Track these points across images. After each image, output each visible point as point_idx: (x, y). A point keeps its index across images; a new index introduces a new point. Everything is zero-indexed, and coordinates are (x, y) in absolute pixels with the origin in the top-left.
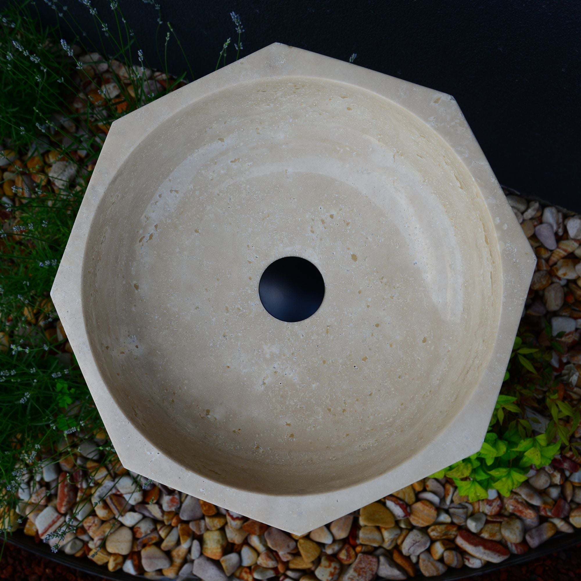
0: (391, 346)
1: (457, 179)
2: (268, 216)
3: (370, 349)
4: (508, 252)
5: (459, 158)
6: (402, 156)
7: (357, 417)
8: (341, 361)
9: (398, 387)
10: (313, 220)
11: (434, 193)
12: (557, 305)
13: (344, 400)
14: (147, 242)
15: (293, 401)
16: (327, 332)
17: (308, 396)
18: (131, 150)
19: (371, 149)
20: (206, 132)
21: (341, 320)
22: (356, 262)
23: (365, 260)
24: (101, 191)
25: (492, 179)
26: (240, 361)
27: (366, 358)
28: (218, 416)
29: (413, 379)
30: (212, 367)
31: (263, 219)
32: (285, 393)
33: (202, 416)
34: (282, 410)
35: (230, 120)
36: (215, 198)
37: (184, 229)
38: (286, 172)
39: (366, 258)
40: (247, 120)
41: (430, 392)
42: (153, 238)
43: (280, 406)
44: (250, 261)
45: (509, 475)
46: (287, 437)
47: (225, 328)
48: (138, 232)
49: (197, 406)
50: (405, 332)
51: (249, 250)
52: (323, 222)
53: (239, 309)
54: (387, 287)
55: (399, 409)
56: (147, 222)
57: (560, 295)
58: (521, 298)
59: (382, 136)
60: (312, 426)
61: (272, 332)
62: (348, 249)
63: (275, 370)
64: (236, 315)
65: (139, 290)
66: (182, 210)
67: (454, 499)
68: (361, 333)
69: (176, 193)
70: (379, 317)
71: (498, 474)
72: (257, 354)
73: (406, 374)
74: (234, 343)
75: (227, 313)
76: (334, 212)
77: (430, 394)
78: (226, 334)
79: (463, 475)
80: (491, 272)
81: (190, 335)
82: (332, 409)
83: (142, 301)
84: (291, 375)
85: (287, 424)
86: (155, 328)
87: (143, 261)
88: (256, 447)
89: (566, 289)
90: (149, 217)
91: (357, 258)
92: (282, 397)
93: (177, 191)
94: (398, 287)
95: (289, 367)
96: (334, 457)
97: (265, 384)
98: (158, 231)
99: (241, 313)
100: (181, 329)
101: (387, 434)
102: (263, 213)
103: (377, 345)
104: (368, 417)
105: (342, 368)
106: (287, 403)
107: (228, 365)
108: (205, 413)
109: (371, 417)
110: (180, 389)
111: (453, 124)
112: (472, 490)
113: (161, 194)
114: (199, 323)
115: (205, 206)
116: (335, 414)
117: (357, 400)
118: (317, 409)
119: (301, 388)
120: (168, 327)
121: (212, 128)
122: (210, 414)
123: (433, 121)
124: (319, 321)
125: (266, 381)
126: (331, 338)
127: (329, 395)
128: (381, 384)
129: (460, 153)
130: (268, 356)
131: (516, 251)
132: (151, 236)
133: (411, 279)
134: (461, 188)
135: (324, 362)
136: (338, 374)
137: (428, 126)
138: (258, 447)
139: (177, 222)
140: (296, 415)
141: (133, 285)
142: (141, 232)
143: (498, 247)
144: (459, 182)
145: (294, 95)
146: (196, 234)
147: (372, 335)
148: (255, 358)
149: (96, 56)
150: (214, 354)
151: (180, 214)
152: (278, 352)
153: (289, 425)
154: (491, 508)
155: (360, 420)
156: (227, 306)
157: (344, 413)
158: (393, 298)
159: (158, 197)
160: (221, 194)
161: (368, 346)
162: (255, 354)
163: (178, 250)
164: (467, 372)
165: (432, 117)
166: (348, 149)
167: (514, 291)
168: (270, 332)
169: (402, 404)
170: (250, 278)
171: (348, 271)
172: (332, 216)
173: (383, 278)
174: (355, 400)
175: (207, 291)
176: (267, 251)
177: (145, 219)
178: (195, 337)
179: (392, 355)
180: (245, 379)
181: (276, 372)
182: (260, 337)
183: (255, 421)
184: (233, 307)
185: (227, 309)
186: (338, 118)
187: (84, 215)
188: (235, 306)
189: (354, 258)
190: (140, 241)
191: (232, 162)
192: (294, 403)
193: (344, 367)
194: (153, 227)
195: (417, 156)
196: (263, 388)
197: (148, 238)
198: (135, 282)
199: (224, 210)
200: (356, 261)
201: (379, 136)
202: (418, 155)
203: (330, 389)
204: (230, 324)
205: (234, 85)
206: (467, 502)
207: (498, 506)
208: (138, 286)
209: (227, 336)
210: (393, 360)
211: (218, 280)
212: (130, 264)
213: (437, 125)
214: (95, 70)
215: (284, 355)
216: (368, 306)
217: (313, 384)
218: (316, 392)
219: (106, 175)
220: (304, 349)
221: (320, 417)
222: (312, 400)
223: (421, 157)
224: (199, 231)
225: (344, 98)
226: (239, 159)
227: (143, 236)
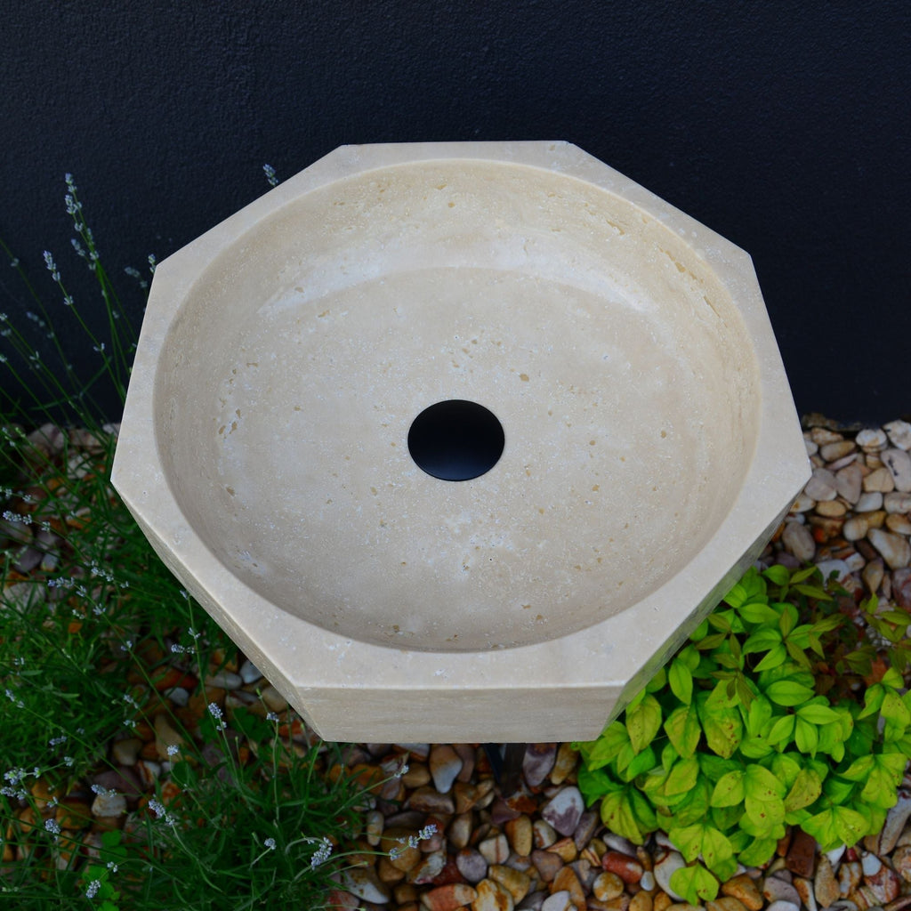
0: (623, 460)
1: (613, 225)
2: (390, 366)
3: (597, 474)
4: (712, 257)
6: (534, 243)
7: (623, 559)
8: (564, 502)
9: (659, 501)
10: (452, 353)
11: (591, 268)
13: (593, 548)
14: (231, 433)
15: (520, 575)
16: (529, 475)
17: (538, 562)
18: (191, 286)
20: (278, 278)
21: (540, 453)
22: (529, 381)
23: (539, 375)
24: (160, 339)
26: (419, 550)
28: (414, 630)
29: (674, 483)
30: (378, 571)
31: (385, 371)
32: (503, 569)
33: (389, 635)
34: (509, 592)
35: (305, 259)
36: (310, 364)
37: (278, 410)
38: (396, 311)
39: (540, 373)
40: (327, 256)
41: (705, 479)
42: (237, 428)
43: (504, 588)
44: (385, 423)
45: (877, 764)
46: (532, 621)
47: (380, 515)
48: (215, 419)
49: (377, 625)
50: (633, 437)
51: (378, 411)
52: (465, 351)
53: (392, 486)
54: (583, 395)
55: (675, 521)
56: (224, 406)
57: (805, 535)
59: (501, 228)
60: (563, 596)
61: (450, 500)
62: (512, 371)
63: (475, 546)
64: (390, 494)
65: (236, 496)
66: (269, 387)
68: (575, 459)
69: (255, 367)
70: (589, 433)
71: (861, 770)
72: (439, 533)
74: (400, 531)
75: (376, 495)
76: (476, 337)
78: (385, 522)
79: (812, 795)
80: (705, 298)
81: (331, 539)
82: (581, 565)
83: (243, 508)
84: (502, 544)
85: (525, 607)
86: (274, 540)
87: (232, 458)
88: (492, 646)
90: (226, 401)
91: (528, 377)
92: (500, 576)
93: (256, 365)
94: (597, 391)
95: (494, 535)
97: (469, 568)
98: (243, 417)
99: (396, 489)
100: (314, 535)
102: (381, 364)
103: (604, 466)
104: (638, 552)
105: (570, 510)
106: (512, 582)
107: (403, 560)
108: (393, 631)
109: (643, 550)
110: (341, 609)
111: (581, 162)
112: (838, 822)
113: (236, 370)
114: (340, 520)
115: (299, 376)
116: (589, 569)
117: (611, 540)
118: (559, 573)
119: (523, 555)
120: (293, 536)
121: (284, 272)
122: (400, 630)
123: (557, 166)
124: (510, 465)
125: (468, 564)
126: (538, 479)
127: (568, 550)
128: (634, 508)
130: (457, 531)
132: (234, 426)
133: (609, 376)
134: (622, 233)
135: (541, 512)
136: (568, 519)
137: (554, 172)
138: (495, 646)
139: (266, 403)
140: (533, 592)
141: (226, 489)
142: (219, 420)
144: (616, 228)
145: (379, 205)
146: (298, 412)
147: (592, 457)
148: (439, 539)
150: (375, 554)
151: (268, 393)
152: (469, 522)
153: (528, 607)
154: (883, 887)
155: (629, 561)
156: (372, 486)
157: (601, 562)
158: (596, 406)
159: (233, 374)
160: (317, 358)
161: (593, 471)
162: (437, 534)
163: (277, 437)
165: (555, 163)
167: (742, 291)
168: (448, 500)
169: (676, 515)
170: (393, 445)
171: (523, 395)
172: (474, 342)
173: (572, 387)
174: (609, 541)
175: (337, 476)
176: (404, 406)
177: (221, 403)
178: (339, 539)
179: (630, 470)
180: (436, 571)
181: (477, 548)
182: (436, 510)
183: (474, 620)
184: (382, 485)
185: (374, 490)
186: (440, 225)
188: (384, 484)
189: (524, 377)
190: (221, 432)
191: (319, 316)
192: (522, 578)
193: (572, 507)
194: (235, 414)
195: (553, 232)
196: (467, 574)
197: (231, 428)
198: (226, 485)
203: (565, 541)
204: (385, 508)
206: (840, 899)
207: (891, 879)
208: (233, 491)
209: (386, 524)
210: (635, 475)
211: (348, 458)
212: (214, 461)
213: (564, 168)
214: (49, 450)
215: (480, 522)
216: (569, 426)
217: (539, 544)
218: (547, 553)
220: (505, 506)
221: (569, 581)
222: (547, 565)
223: (558, 231)
224: (301, 407)
225: (442, 187)
226: (328, 311)
227: (221, 426)
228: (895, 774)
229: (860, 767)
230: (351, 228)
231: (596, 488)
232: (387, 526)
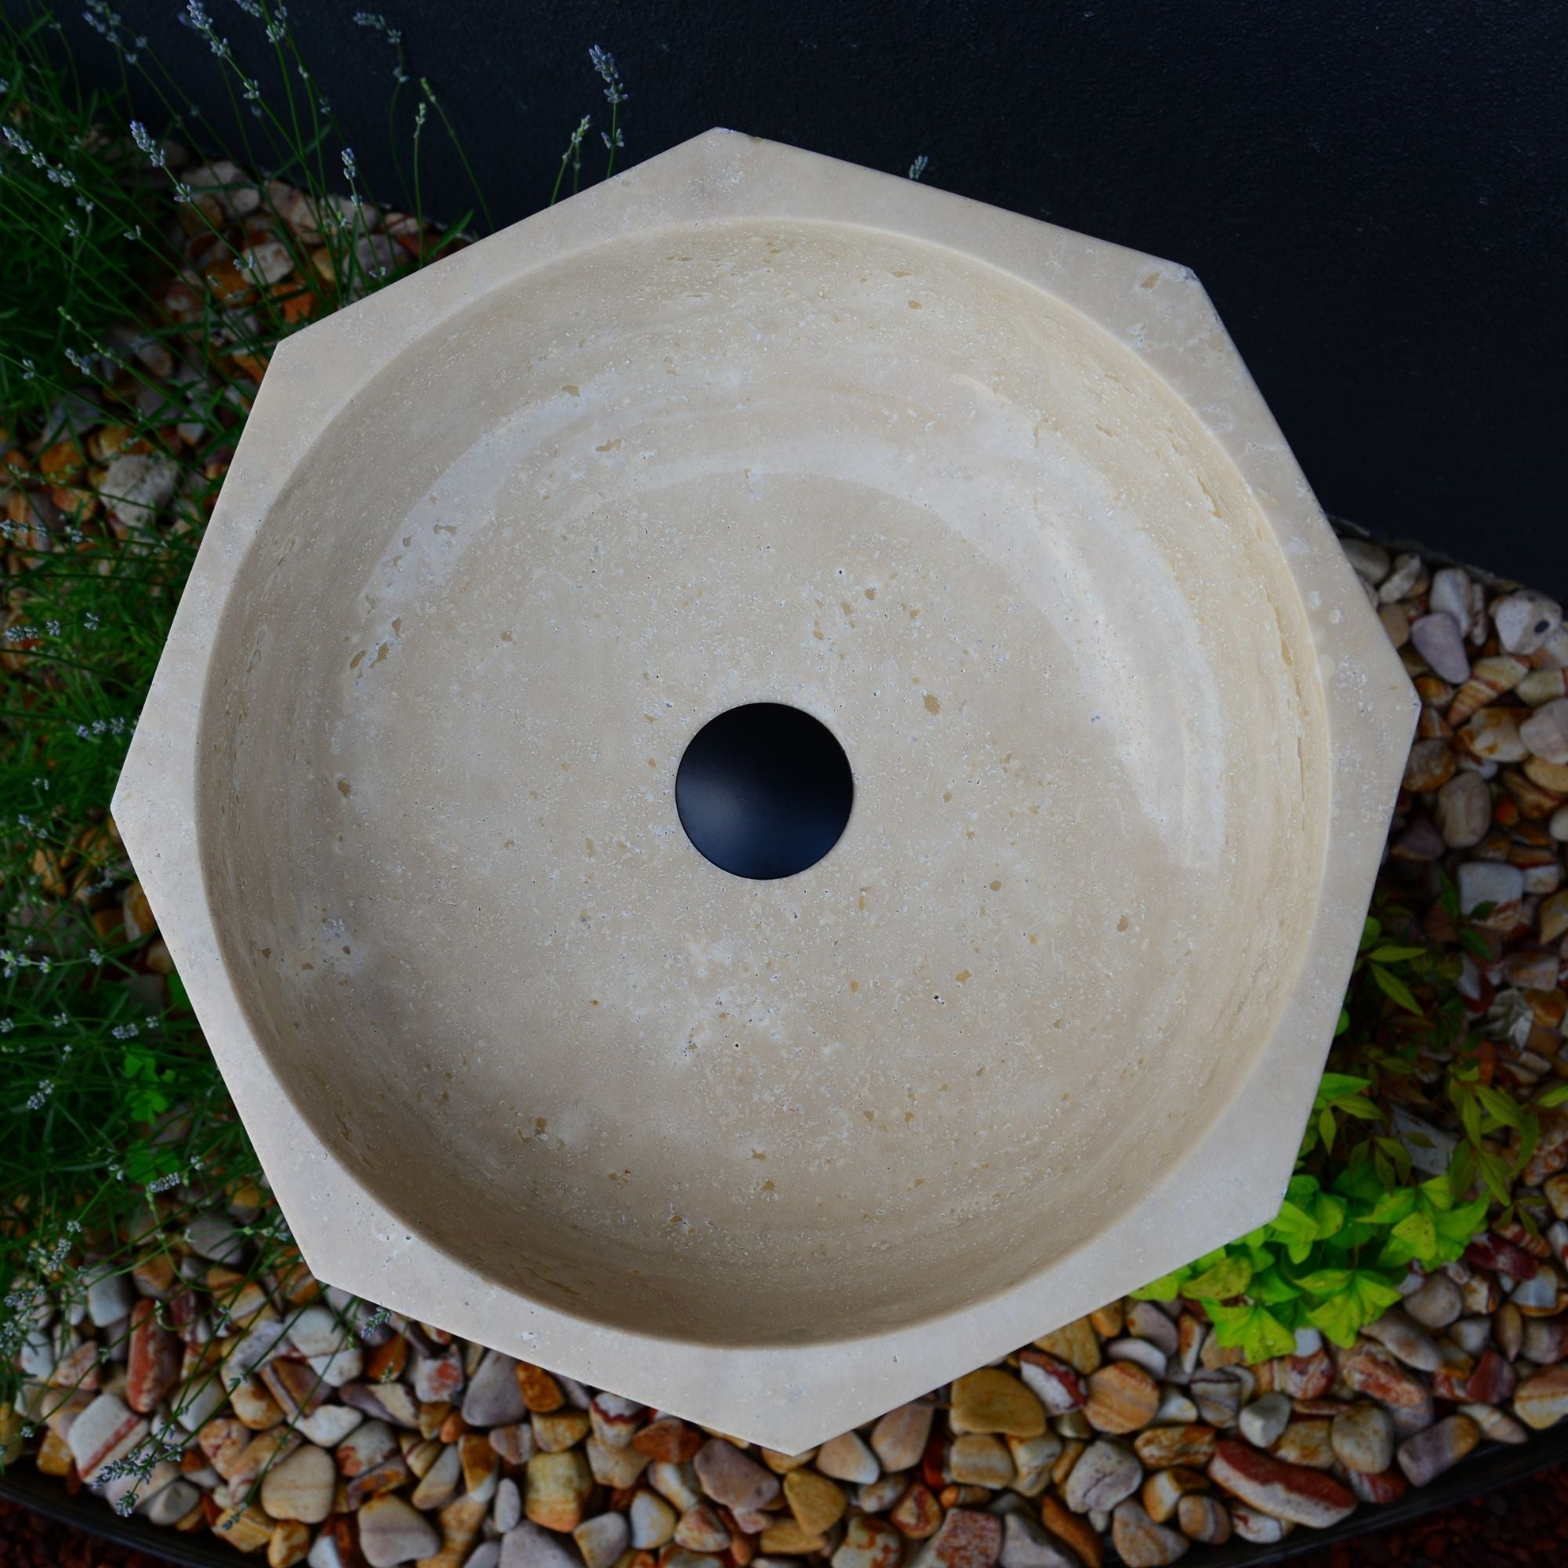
0: (1033, 940)
1: (1206, 491)
2: (700, 595)
3: (977, 950)
4: (1344, 685)
5: (1210, 433)
6: (1056, 430)
7: (945, 1135)
8: (898, 983)
9: (1053, 1050)
10: (820, 604)
11: (1144, 529)
12: (1473, 832)
13: (909, 1089)
14: (372, 666)
15: (772, 1091)
16: (861, 906)
17: (810, 1078)
18: (329, 417)
19: (973, 413)
20: (530, 368)
21: (897, 872)
22: (938, 716)
23: (960, 710)
24: (248, 528)
25: (1298, 488)
26: (628, 986)
27: (967, 974)
28: (567, 1137)
29: (1094, 1030)
30: (550, 1003)
31: (686, 604)
32: (750, 1070)
33: (524, 1136)
34: (742, 1116)
35: (593, 336)
36: (554, 548)
37: (471, 632)
38: (747, 477)
39: (964, 704)
40: (640, 336)
41: (1140, 1062)
42: (388, 656)
43: (737, 1107)
44: (651, 715)
45: (1350, 1288)
46: (755, 1189)
47: (585, 898)
48: (347, 639)
49: (512, 1108)
50: (1070, 903)
51: (647, 685)
52: (847, 609)
53: (622, 846)
54: (1021, 782)
55: (1057, 1110)
56: (373, 611)
57: (1480, 803)
58: (1381, 808)
59: (1003, 378)
60: (823, 1161)
61: (711, 907)
62: (916, 681)
63: (721, 1010)
64: (614, 862)
65: (351, 797)
66: (466, 578)
67: (1204, 1357)
68: (952, 907)
69: (449, 534)
70: (999, 863)
71: (1320, 1288)
72: (671, 966)
73: (1073, 1016)
74: (609, 939)
75: (590, 856)
76: (874, 583)
77: (1140, 1068)
78: (589, 914)
79: (1229, 1290)
80: (1299, 739)
81: (491, 919)
82: (876, 1114)
83: (359, 825)
84: (766, 1022)
85: (756, 1156)
86: (395, 898)
87: (363, 719)
88: (672, 1217)
89: (1495, 788)
90: (378, 600)
91: (938, 706)
92: (741, 1080)
93: (452, 530)
94: (1049, 783)
95: (759, 1001)
96: (883, 1243)
97: (696, 1047)
98: (402, 635)
99: (628, 855)
100: (465, 902)
101: (1026, 1179)
102: (684, 586)
103: (997, 939)
104: (975, 1134)
105: (902, 1002)
106: (756, 1098)
107: (595, 996)
108: (533, 1127)
109: (983, 1133)
110: (465, 1063)
111: (1193, 342)
112: (1254, 1331)
113: (410, 538)
114: (516, 885)
115: (527, 569)
116: (885, 1127)
117: (944, 1088)
118: (836, 1112)
119: (792, 1056)
120: (430, 896)
121: (545, 358)
122: (546, 1130)
123: (1140, 335)
124: (838, 875)
125: (696, 1040)
126: (873, 922)
127: (868, 1075)
128: (1009, 1043)
129: (1213, 420)
130: (702, 972)
131: (1364, 681)
132: (383, 652)
133: (1084, 761)
134: (1217, 514)
135: (854, 986)
136: (892, 1017)
137: (1127, 348)
138: (677, 1219)
139: (453, 612)
140: (780, 1131)
141: (335, 785)
142: (355, 639)
143: (1318, 671)
144: (1210, 500)
145: (766, 269)
146: (506, 645)
147: (983, 912)
148: (668, 977)
149: (227, 172)
150: (555, 969)
151: (461, 592)
152: (728, 962)
153: (761, 1157)
154: (1305, 1378)
155: (953, 1142)
156: (590, 837)
157: (910, 1123)
158: (1036, 812)
159: (402, 546)
160: (571, 537)
161: (972, 942)
162: (667, 966)
163: (455, 687)
164: (1240, 1007)
165: (1139, 326)
166: (911, 412)
167: (1361, 787)
168: (708, 906)
169: (1065, 1097)
170: (652, 763)
171: (915, 740)
172: (870, 594)
173: (1009, 758)
174: (940, 1087)
175: (536, 798)
176: (696, 689)
177: (368, 605)
178: (503, 922)
179: (1036, 966)
180: (641, 1034)
181: (723, 1015)
182: (681, 920)
183: (668, 1148)
184: (607, 839)
185: (590, 845)
186: (885, 329)
187: (203, 594)
188: (611, 839)
189: (932, 704)
190: (354, 664)
191: (600, 449)
192: (773, 1099)
193: (908, 999)
194: (389, 627)
195: (1098, 431)
196: (688, 1059)
197: (376, 657)
198: (339, 775)
199: (580, 578)
200: (937, 712)
201: (996, 379)
202: (1100, 428)
203: (870, 1058)
204: (598, 887)
205: (606, 242)
206: (1238, 1365)
207: (1323, 1373)
208: (349, 786)
209: (590, 918)
210: (1039, 979)
211: (565, 767)
212: (327, 726)
213: (1151, 346)
215: (746, 970)
216: (971, 835)
217: (826, 1045)
218: (832, 1068)
219: (262, 486)
220: (799, 953)
221: (846, 1135)
222: (823, 1089)
223: (1109, 433)
224: (514, 636)
225: (901, 275)
226: (618, 441)
227: (360, 650)
228: (1369, 1309)
229: (1321, 1284)
230: (696, 296)
231: (963, 977)
232: (591, 922)
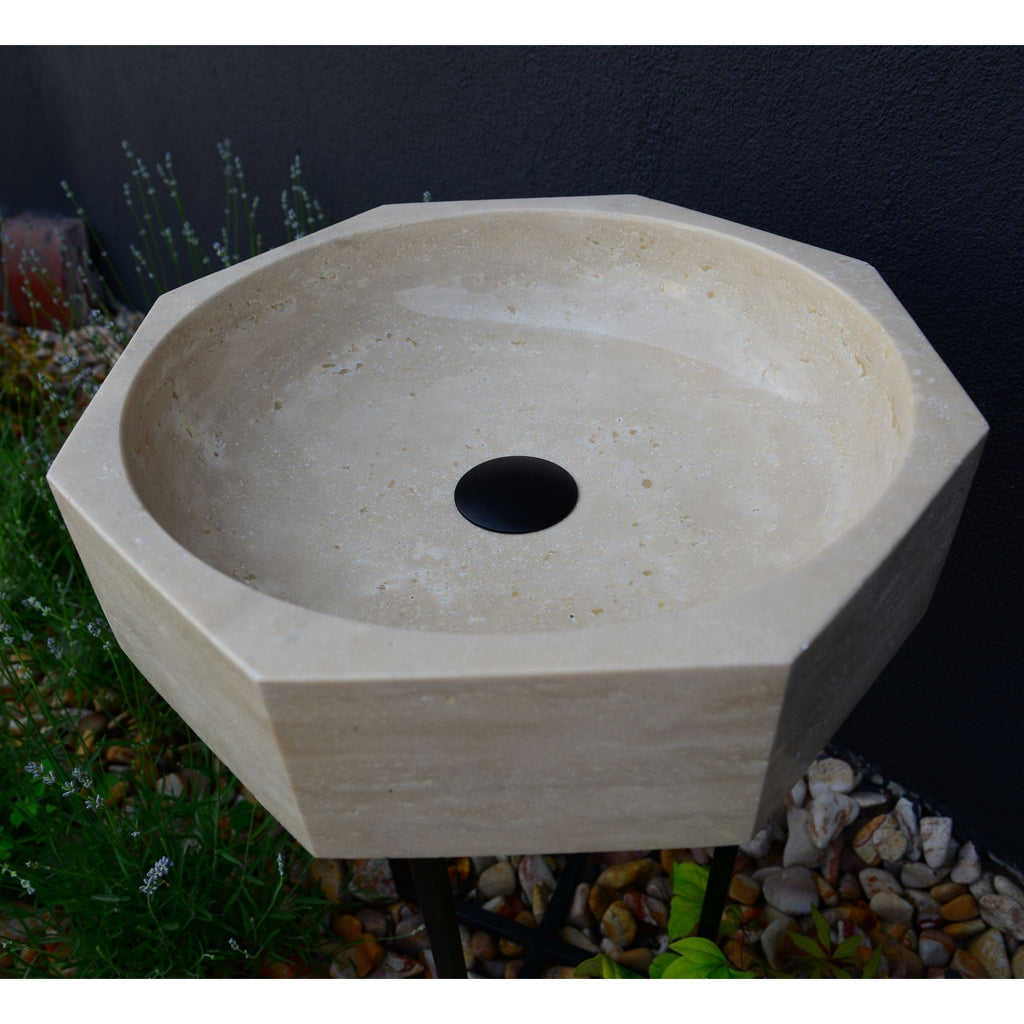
0: (661, 605)
1: (859, 361)
2: (531, 409)
3: (615, 601)
4: (930, 407)
6: (776, 370)
8: (548, 601)
10: (599, 429)
14: (334, 373)
16: (546, 559)
18: (387, 224)
20: (496, 285)
21: (581, 550)
22: (648, 489)
23: (665, 490)
26: (364, 548)
27: (601, 611)
30: (309, 537)
31: (521, 411)
32: (411, 612)
35: (535, 283)
36: (463, 372)
37: (395, 386)
38: (587, 374)
39: (668, 488)
40: (559, 293)
42: (345, 375)
44: (470, 446)
47: (371, 503)
48: (329, 353)
49: (241, 562)
51: (476, 434)
52: (615, 435)
53: (412, 490)
54: (690, 529)
56: (351, 352)
59: (751, 342)
61: (446, 532)
62: (642, 472)
63: (414, 577)
64: (401, 494)
65: (278, 412)
66: (409, 366)
68: (609, 575)
69: (413, 345)
70: (655, 563)
72: (399, 548)
74: (370, 524)
75: (389, 487)
76: (638, 429)
78: (367, 510)
81: (308, 492)
83: (271, 423)
84: (441, 593)
86: (263, 459)
87: (311, 389)
90: (357, 350)
91: (651, 485)
93: (415, 344)
94: (710, 534)
95: (444, 582)
97: (384, 589)
98: (359, 372)
99: (412, 494)
100: (300, 480)
102: (525, 404)
103: (634, 599)
105: (544, 612)
107: (340, 545)
108: (245, 575)
110: (233, 532)
111: (863, 281)
113: (392, 335)
114: (335, 485)
115: (443, 375)
119: (446, 615)
120: (283, 468)
121: (506, 283)
122: (252, 580)
124: (540, 542)
125: (387, 587)
126: (549, 568)
130: (416, 557)
131: (946, 407)
132: (344, 372)
134: (864, 374)
135: (515, 594)
136: (532, 617)
139: (392, 375)
141: (274, 401)
142: (334, 357)
144: (861, 367)
145: (636, 263)
146: (410, 397)
147: (631, 583)
148: (393, 552)
150: (326, 525)
151: (402, 370)
152: (437, 558)
156: (396, 480)
158: (694, 545)
159: (386, 336)
160: (476, 371)
161: (614, 596)
162: (396, 547)
163: (370, 402)
165: (831, 272)
166: (693, 363)
170: (456, 464)
171: (628, 496)
172: (633, 432)
173: (687, 517)
176: (504, 443)
177: (351, 348)
178: (314, 496)
180: (353, 571)
181: (415, 581)
182: (422, 531)
184: (405, 484)
185: (392, 484)
189: (647, 484)
190: (325, 366)
191: (513, 343)
193: (550, 611)
194: (355, 364)
195: (800, 362)
196: (375, 592)
197: (339, 371)
198: (279, 400)
200: (649, 487)
201: (747, 343)
202: (802, 360)
204: (383, 501)
208: (281, 407)
209: (366, 512)
211: (404, 450)
212: (291, 377)
213: (836, 279)
215: (447, 565)
216: (641, 545)
217: (474, 617)
220: (488, 568)
223: (807, 361)
224: (417, 396)
225: (706, 269)
226: (524, 343)
227: (333, 364)
230: (596, 276)
231: (598, 612)
232: (366, 514)
